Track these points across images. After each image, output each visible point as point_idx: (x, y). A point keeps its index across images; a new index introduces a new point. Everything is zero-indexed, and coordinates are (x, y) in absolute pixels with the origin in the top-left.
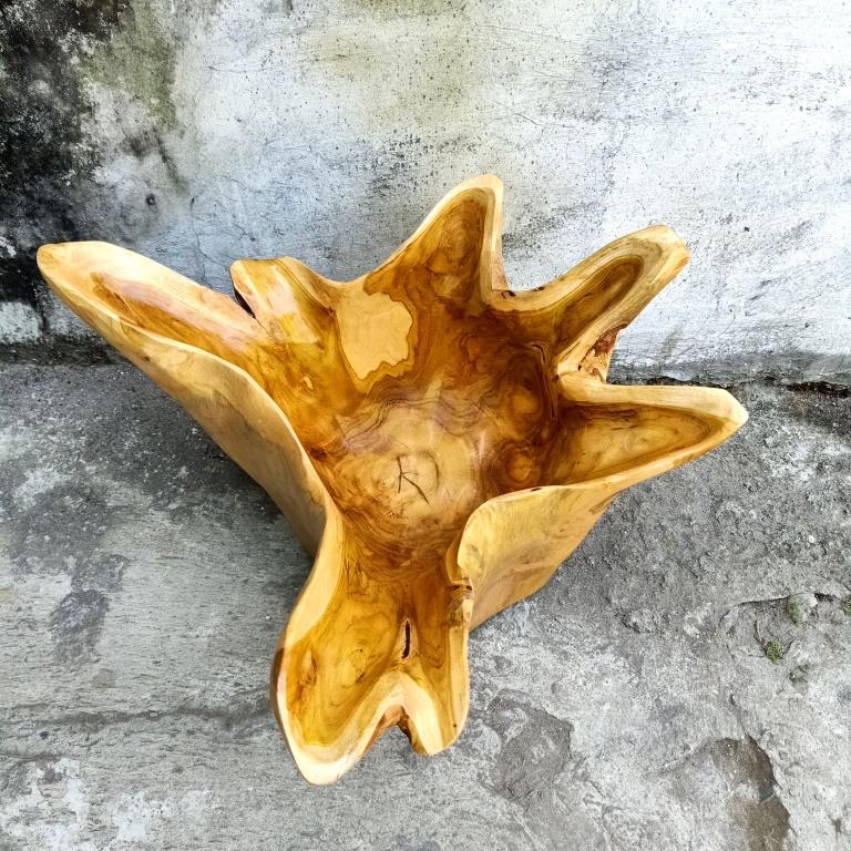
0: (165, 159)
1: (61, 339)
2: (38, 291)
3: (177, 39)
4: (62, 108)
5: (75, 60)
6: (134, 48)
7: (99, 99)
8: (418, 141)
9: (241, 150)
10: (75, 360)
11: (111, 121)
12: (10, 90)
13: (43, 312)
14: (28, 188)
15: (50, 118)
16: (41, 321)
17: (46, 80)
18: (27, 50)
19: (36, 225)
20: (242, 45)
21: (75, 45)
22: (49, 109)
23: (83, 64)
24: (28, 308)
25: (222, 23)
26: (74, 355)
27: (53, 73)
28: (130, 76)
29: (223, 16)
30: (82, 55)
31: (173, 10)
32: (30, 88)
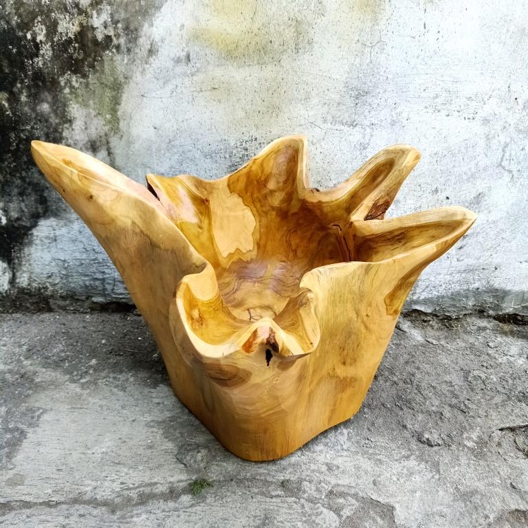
0: (109, 154)
1: (22, 291)
2: (14, 252)
3: (126, 78)
4: (54, 120)
5: (67, 90)
6: (102, 83)
7: (77, 116)
8: (256, 139)
9: (154, 147)
10: (28, 308)
11: (82, 130)
12: (26, 109)
13: (14, 268)
14: (24, 174)
15: (46, 127)
16: (11, 275)
17: (48, 103)
18: (41, 84)
19: (23, 201)
20: (161, 82)
21: (69, 82)
22: (47, 121)
23: (71, 93)
24: (5, 265)
25: (151, 69)
26: (28, 305)
27: (53, 99)
28: (96, 101)
29: (153, 65)
30: (72, 87)
31: (126, 61)
32: (38, 108)
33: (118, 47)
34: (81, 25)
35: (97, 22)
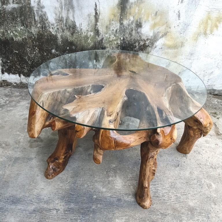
33: (150, 47)
34: (144, 43)
35: (147, 43)
